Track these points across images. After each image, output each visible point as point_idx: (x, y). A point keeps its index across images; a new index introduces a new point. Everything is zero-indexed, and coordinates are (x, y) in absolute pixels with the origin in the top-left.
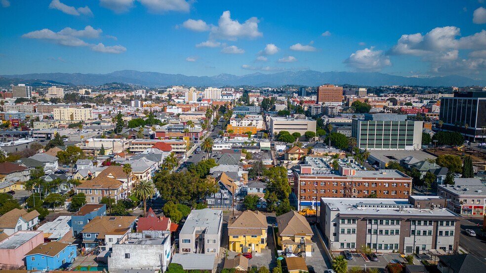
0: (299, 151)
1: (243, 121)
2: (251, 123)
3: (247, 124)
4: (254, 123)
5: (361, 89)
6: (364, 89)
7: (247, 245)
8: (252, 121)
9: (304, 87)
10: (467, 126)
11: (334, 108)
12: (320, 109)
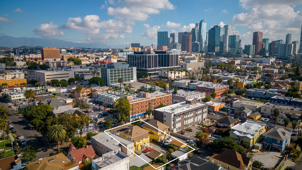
0: (87, 90)
1: (7, 76)
2: (15, 77)
3: (11, 78)
4: (17, 76)
5: (63, 50)
6: (64, 50)
7: (144, 144)
8: (15, 75)
9: (17, 48)
10: (144, 69)
11: (65, 62)
12: (55, 63)
